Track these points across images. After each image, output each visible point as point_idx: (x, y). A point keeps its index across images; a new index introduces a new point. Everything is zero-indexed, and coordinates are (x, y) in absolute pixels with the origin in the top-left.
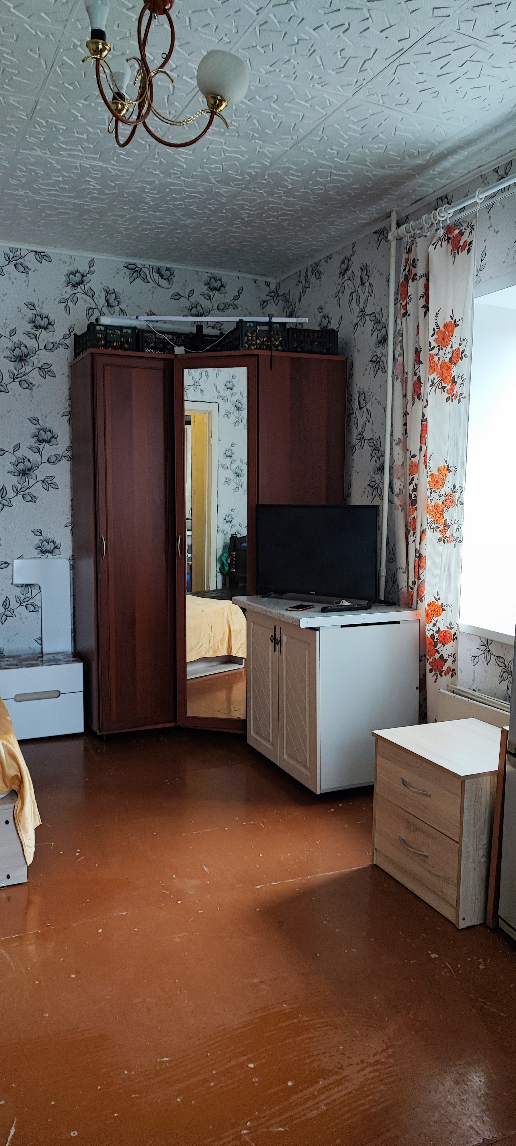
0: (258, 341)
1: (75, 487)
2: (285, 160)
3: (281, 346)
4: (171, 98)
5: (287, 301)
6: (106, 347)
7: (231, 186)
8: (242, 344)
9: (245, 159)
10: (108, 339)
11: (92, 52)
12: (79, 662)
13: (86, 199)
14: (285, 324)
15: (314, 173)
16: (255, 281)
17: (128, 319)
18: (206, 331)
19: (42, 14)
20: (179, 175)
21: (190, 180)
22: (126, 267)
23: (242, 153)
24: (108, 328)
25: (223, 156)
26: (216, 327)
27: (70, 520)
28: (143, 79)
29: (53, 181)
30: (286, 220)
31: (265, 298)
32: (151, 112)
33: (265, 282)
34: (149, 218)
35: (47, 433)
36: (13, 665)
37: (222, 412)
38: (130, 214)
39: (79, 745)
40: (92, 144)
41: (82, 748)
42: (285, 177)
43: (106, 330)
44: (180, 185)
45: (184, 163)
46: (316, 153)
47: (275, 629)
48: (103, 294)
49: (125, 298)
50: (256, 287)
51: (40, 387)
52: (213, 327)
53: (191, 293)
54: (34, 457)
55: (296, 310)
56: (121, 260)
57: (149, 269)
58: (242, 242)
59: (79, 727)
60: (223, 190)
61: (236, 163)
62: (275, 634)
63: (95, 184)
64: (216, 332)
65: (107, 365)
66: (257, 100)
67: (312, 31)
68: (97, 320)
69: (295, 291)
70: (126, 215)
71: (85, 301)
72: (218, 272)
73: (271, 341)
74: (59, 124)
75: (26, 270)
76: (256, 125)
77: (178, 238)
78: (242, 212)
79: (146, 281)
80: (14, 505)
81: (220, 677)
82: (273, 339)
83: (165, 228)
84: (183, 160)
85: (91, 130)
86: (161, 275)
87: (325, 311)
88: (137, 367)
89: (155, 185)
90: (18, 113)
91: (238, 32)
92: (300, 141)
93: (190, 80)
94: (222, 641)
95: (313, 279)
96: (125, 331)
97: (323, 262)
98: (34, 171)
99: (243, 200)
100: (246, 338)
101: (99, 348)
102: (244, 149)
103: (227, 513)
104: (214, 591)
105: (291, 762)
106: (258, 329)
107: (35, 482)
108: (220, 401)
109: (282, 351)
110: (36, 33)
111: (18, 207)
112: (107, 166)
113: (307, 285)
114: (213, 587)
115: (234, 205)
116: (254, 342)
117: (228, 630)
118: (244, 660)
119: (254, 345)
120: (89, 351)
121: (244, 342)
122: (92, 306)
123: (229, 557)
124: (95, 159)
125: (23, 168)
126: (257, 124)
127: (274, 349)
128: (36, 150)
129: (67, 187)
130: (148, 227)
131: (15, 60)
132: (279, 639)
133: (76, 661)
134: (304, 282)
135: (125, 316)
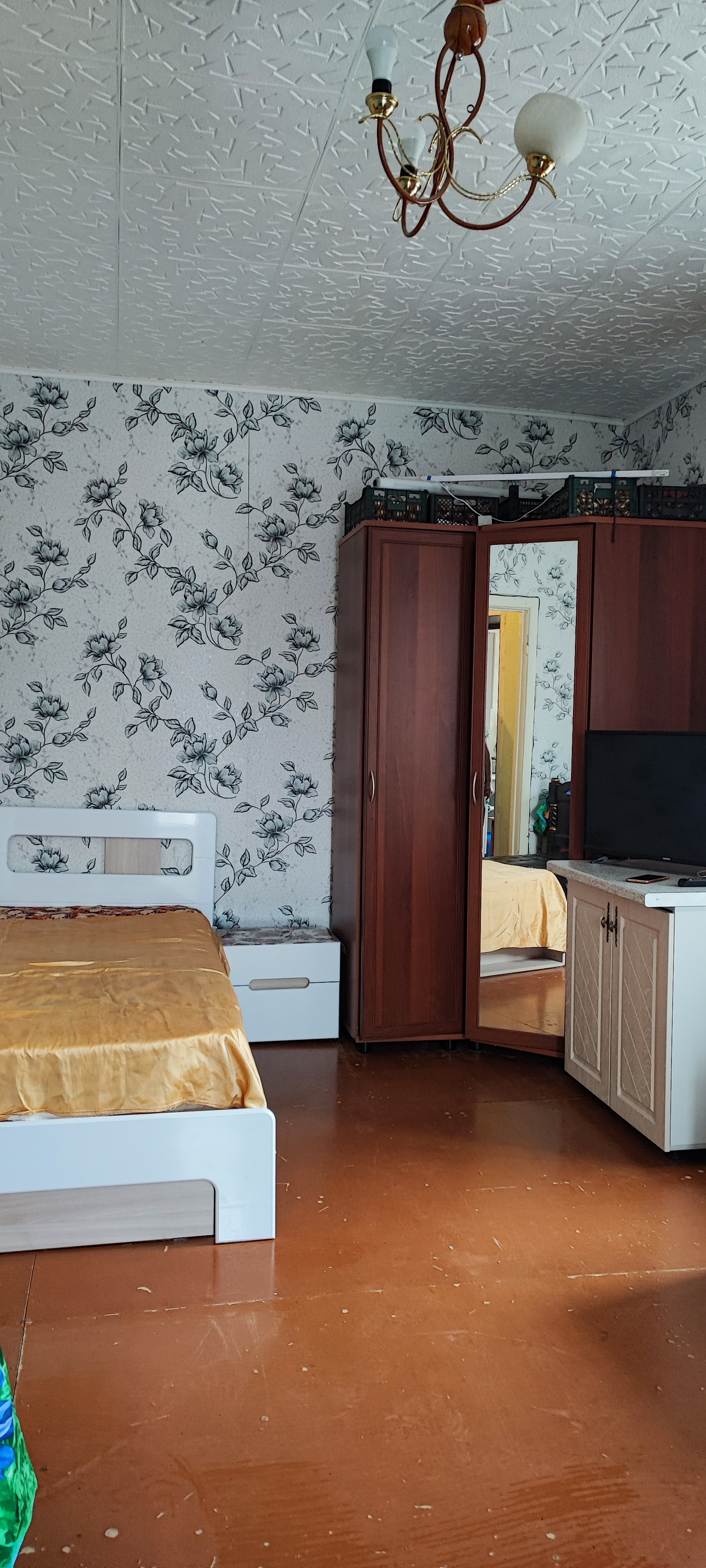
0: (596, 505)
1: (340, 707)
2: (640, 249)
3: (628, 510)
4: (482, 175)
5: (640, 450)
6: (385, 518)
7: (563, 292)
8: (573, 509)
9: (583, 253)
10: (390, 507)
11: (373, 110)
12: (335, 941)
13: (367, 324)
14: (635, 479)
15: (682, 264)
16: (595, 425)
17: (417, 480)
18: (522, 494)
19: (314, 76)
20: (491, 282)
21: (506, 288)
22: (417, 413)
23: (578, 245)
24: (389, 492)
25: (552, 250)
26: (538, 490)
27: (331, 751)
28: (441, 143)
29: (325, 302)
30: (640, 335)
31: (608, 448)
32: (450, 184)
33: (609, 425)
34: (449, 344)
35: (306, 635)
36: (250, 940)
37: (544, 610)
38: (423, 341)
39: (331, 1055)
40: (376, 249)
41: (335, 1059)
42: (641, 274)
43: (387, 495)
44: (494, 296)
45: (499, 264)
46: (686, 236)
47: (609, 908)
48: (386, 450)
49: (415, 454)
50: (596, 433)
51: (298, 574)
52: (533, 490)
53: (505, 445)
54: (288, 667)
55: (651, 463)
56: (411, 404)
57: (448, 414)
58: (577, 370)
59: (333, 1033)
60: (552, 298)
61: (571, 259)
62: (608, 915)
63: (379, 302)
64: (537, 495)
65: (387, 541)
66: (602, 167)
67: (681, 62)
68: (375, 483)
69: (652, 436)
70: (418, 342)
71: (362, 460)
72: (543, 415)
73: (614, 504)
74: (334, 225)
75: (287, 423)
76: (599, 203)
77: (487, 370)
78: (578, 327)
79: (443, 430)
80: (260, 729)
81: (528, 977)
82: (617, 501)
83: (471, 357)
84: (497, 261)
85: (375, 229)
86: (464, 422)
87: (695, 462)
88: (426, 544)
89: (457, 299)
90: (281, 213)
91: (575, 73)
92: (664, 219)
93: (508, 148)
94: (533, 926)
95: (678, 418)
96: (411, 496)
97: (694, 393)
98: (301, 291)
99: (580, 310)
100: (578, 500)
101: (377, 519)
102: (582, 238)
103: (547, 749)
104: (525, 856)
105: (628, 1101)
106: (596, 487)
107: (288, 699)
108: (542, 595)
109: (629, 517)
110: (306, 102)
111: (280, 340)
112: (395, 277)
113: (669, 427)
114: (523, 852)
115: (568, 318)
116: (589, 506)
117: (541, 911)
118: (564, 955)
119: (589, 509)
120: (364, 523)
121: (575, 506)
122: (370, 466)
123: (547, 810)
124: (379, 268)
125: (287, 288)
126: (602, 202)
127: (618, 515)
128: (303, 262)
129: (343, 309)
130: (448, 357)
131: (278, 141)
132: (614, 924)
133: (332, 939)
134: (665, 423)
135: (414, 477)
